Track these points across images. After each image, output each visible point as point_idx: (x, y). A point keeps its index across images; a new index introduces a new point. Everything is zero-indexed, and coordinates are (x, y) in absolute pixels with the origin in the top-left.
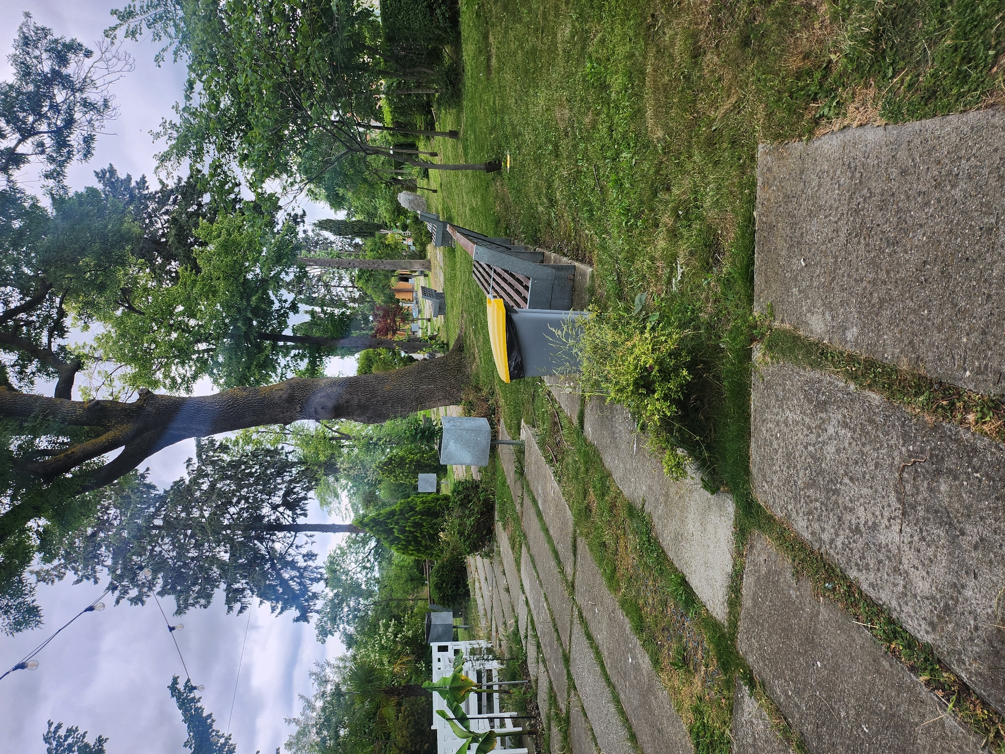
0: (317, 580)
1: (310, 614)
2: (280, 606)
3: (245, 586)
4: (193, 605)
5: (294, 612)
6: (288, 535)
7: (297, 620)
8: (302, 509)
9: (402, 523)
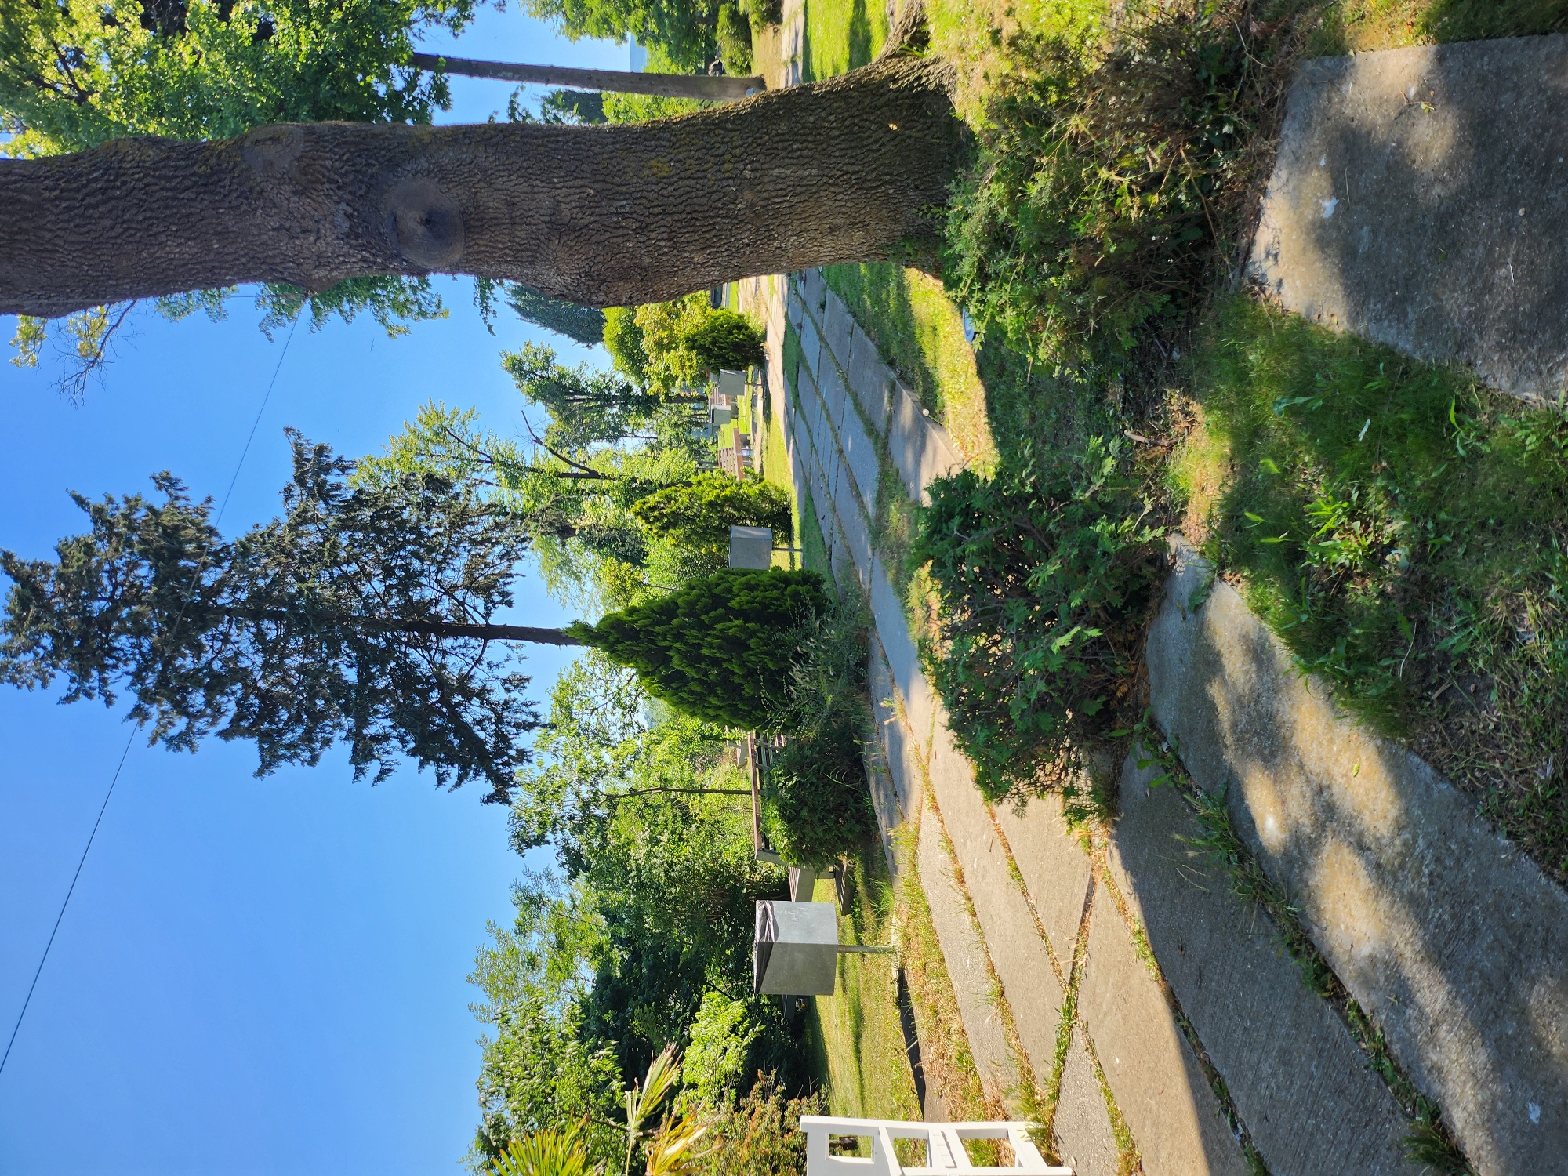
0: (530, 727)
2: (454, 771)
3: (388, 730)
4: (288, 759)
5: (483, 785)
6: (473, 642)
7: (489, 800)
8: (501, 594)
9: (691, 636)
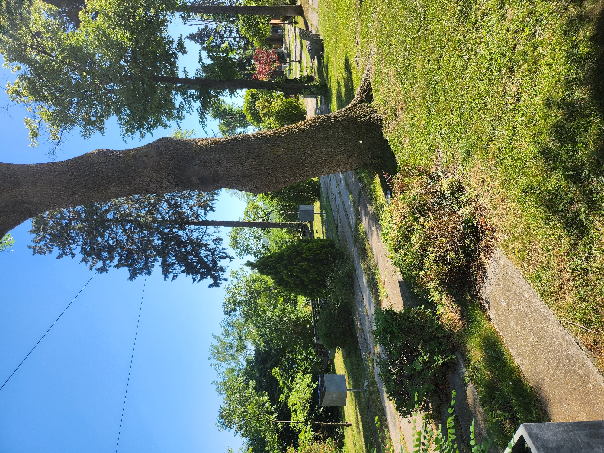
0: (224, 258)
1: (220, 282)
2: (198, 277)
4: (140, 273)
5: (209, 281)
6: (202, 227)
7: (211, 286)
8: (210, 207)
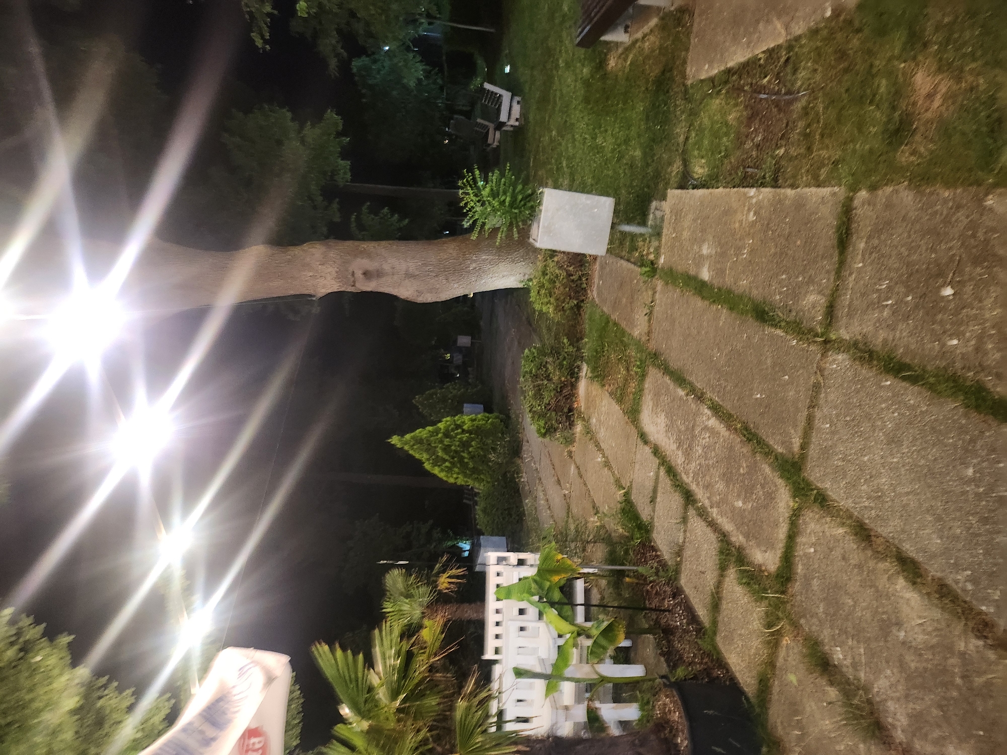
9: (447, 441)
